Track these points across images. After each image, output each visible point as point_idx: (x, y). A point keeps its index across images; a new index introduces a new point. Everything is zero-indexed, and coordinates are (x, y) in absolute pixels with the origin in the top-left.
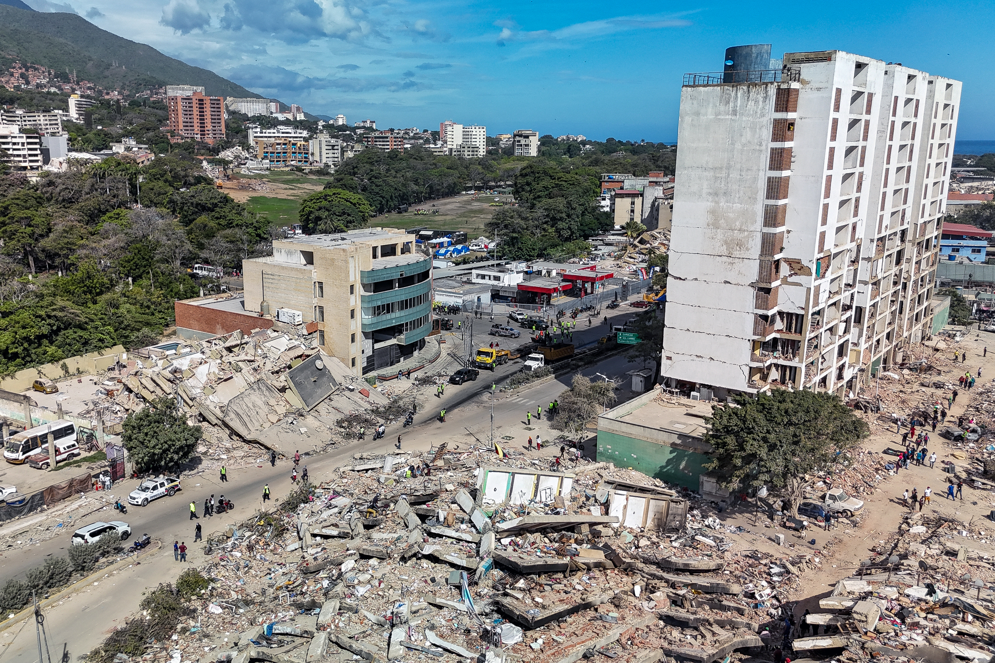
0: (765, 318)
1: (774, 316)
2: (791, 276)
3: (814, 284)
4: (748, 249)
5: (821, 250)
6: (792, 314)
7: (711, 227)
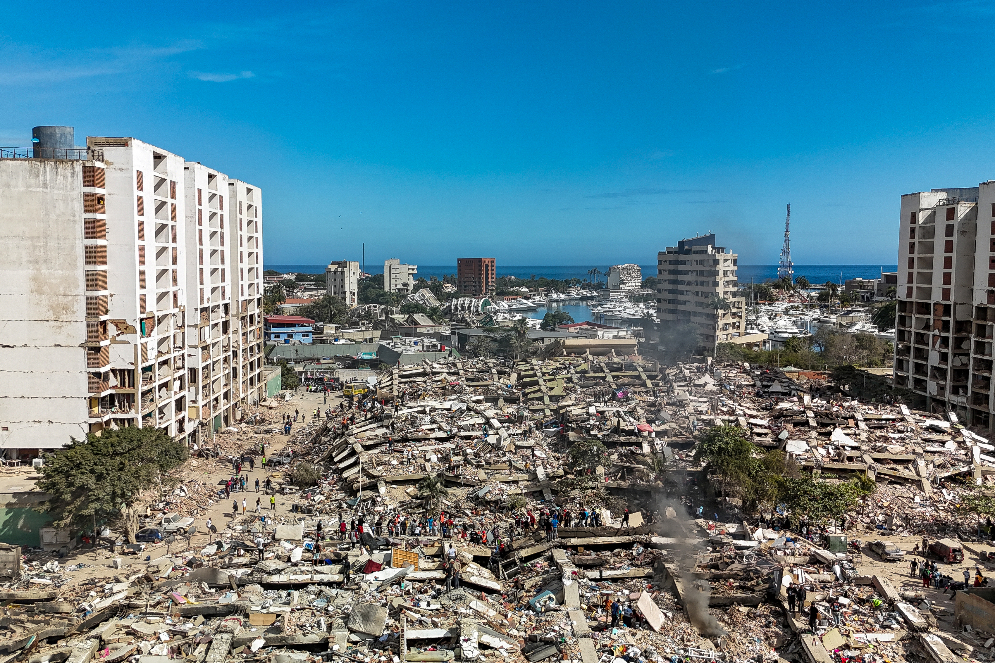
0: (98, 375)
1: (106, 373)
2: (118, 335)
3: (140, 341)
4: (74, 312)
5: (143, 311)
6: (124, 370)
7: (35, 293)
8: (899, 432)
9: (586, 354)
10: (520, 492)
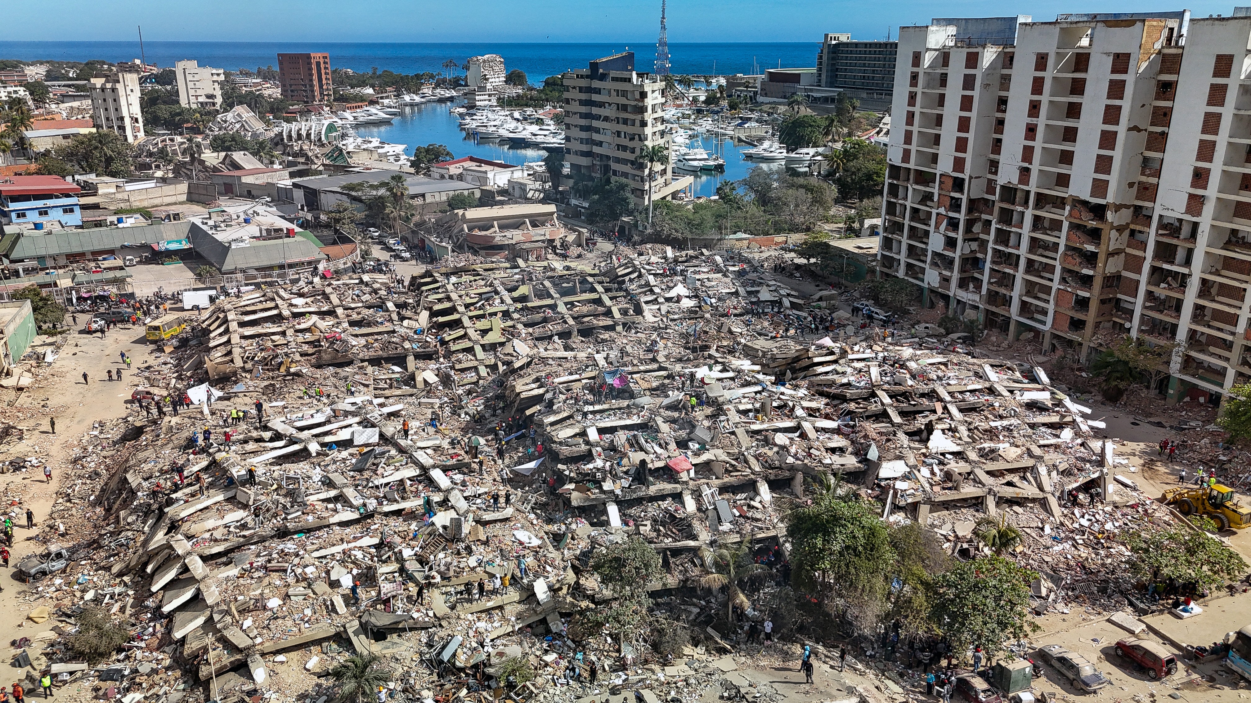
8: (1001, 417)
9: (492, 230)
10: (510, 629)
